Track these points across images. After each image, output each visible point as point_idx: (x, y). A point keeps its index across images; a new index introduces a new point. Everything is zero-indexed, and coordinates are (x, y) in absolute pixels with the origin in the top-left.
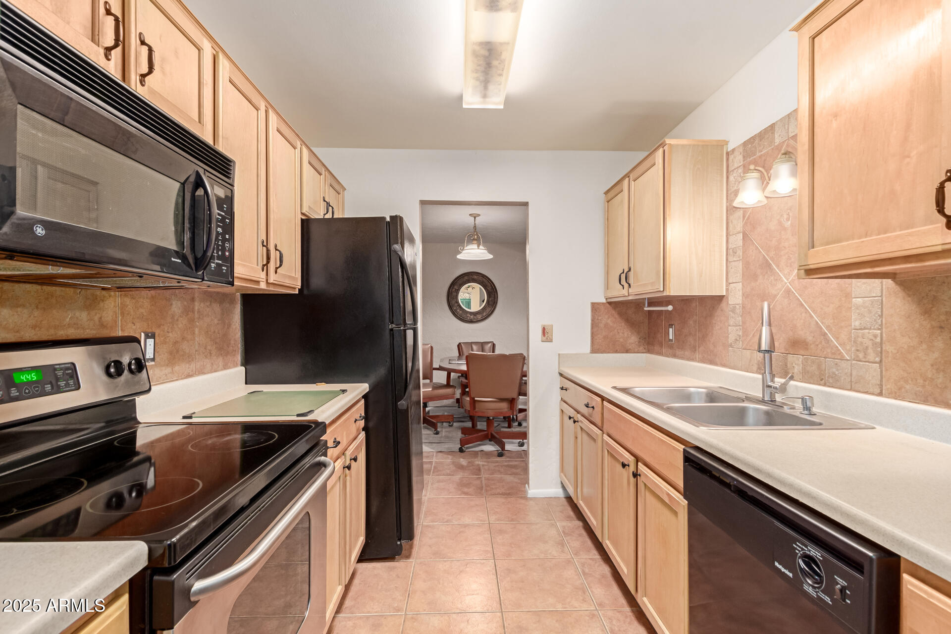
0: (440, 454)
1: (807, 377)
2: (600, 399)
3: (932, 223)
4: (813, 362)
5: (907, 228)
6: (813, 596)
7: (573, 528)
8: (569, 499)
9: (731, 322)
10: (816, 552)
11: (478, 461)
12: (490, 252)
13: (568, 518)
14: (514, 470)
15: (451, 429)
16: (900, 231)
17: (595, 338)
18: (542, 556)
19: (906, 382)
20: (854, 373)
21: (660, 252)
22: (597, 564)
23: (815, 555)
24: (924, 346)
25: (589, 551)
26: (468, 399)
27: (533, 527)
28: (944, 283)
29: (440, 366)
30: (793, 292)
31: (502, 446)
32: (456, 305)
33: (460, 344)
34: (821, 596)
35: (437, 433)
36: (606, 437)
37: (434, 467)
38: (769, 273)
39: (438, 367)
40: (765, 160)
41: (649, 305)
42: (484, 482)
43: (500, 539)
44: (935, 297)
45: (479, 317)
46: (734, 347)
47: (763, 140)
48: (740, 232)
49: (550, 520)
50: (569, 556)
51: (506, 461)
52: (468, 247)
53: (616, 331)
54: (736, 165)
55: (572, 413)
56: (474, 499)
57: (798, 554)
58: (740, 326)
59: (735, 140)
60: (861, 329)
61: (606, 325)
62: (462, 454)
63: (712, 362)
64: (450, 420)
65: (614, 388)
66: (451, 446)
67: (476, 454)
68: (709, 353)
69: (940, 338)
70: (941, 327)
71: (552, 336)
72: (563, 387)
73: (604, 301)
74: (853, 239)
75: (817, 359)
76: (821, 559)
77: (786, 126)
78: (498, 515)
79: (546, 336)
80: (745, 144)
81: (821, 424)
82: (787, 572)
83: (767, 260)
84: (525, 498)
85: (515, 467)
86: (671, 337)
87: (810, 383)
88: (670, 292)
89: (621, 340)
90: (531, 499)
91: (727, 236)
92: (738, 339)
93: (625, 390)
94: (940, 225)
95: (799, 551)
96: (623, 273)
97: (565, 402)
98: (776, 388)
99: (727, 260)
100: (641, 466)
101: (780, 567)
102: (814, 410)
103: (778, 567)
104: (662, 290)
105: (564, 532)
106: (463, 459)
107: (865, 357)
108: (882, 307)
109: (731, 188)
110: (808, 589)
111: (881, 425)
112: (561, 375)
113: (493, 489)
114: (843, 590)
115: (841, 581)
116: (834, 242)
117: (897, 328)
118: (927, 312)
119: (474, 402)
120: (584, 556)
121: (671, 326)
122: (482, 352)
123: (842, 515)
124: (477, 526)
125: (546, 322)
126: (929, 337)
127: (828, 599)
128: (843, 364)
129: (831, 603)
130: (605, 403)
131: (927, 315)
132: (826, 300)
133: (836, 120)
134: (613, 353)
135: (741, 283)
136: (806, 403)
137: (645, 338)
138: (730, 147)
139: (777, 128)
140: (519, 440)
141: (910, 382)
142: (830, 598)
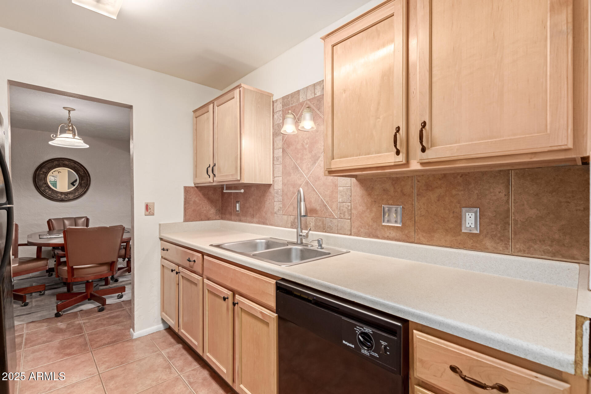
0: (32, 324)
1: (317, 229)
2: (201, 254)
3: (389, 152)
4: (320, 220)
5: (378, 153)
6: (367, 355)
7: (176, 351)
8: (169, 329)
9: (276, 199)
10: (369, 330)
11: (79, 321)
12: (86, 142)
13: (171, 345)
14: (117, 320)
15: (42, 297)
16: (375, 154)
17: (187, 211)
18: (154, 384)
19: (361, 228)
20: (339, 225)
21: (238, 155)
22: (198, 372)
23: (368, 331)
24: (369, 210)
25: (190, 365)
26: (66, 268)
27: (142, 362)
28: (376, 181)
29: (28, 242)
30: (310, 183)
31: (103, 302)
32: (44, 186)
33: (50, 220)
34: (372, 354)
35: (26, 305)
36: (206, 281)
37: (26, 339)
38: (297, 172)
39: (26, 243)
40: (294, 109)
41: (226, 189)
42: (87, 339)
43: (113, 385)
44: (373, 188)
45: (71, 196)
46: (278, 214)
47: (294, 98)
48: (281, 148)
49: (156, 352)
50: (177, 375)
51: (107, 314)
52: (60, 136)
53: (201, 206)
54: (278, 110)
55: (174, 266)
56: (79, 357)
57: (357, 333)
58: (281, 202)
59: (278, 95)
60: (342, 203)
61: (195, 202)
62: (59, 318)
63: (264, 223)
64: (41, 290)
65: (211, 245)
66: (45, 314)
67: (75, 315)
68: (262, 218)
69: (375, 206)
70: (375, 202)
71: (154, 211)
72: (164, 248)
73: (193, 185)
74: (353, 156)
75: (322, 219)
76: (372, 333)
77: (306, 93)
78: (107, 363)
79: (149, 211)
80: (283, 98)
81: (329, 254)
82: (351, 345)
83: (296, 165)
84: (132, 340)
85: (117, 317)
86: (238, 209)
87: (319, 232)
88: (244, 181)
89: (205, 212)
90: (136, 339)
91: (273, 149)
92: (280, 209)
93: (218, 246)
94: (393, 153)
95: (358, 331)
96: (209, 167)
97: (165, 259)
98: (304, 236)
99: (273, 163)
100: (237, 297)
101: (346, 343)
102: (323, 246)
103: (345, 344)
104: (239, 179)
105: (169, 357)
106: (61, 322)
107: (344, 217)
108: (351, 191)
109: (275, 122)
110: (364, 352)
111: (352, 250)
112: (161, 239)
113: (98, 341)
114: (385, 347)
115: (384, 343)
116: (344, 157)
117: (357, 202)
118: (369, 195)
119: (72, 270)
120: (188, 370)
121: (238, 202)
122: (75, 226)
123: (380, 305)
124: (87, 381)
125: (149, 201)
126: (371, 206)
127: (376, 355)
128: (334, 221)
129: (378, 357)
130: (205, 257)
131: (369, 196)
132: (326, 188)
133: (345, 93)
134: (199, 221)
135: (281, 177)
136: (320, 242)
137: (220, 210)
138: (275, 99)
139: (301, 93)
140: (117, 294)
141: (363, 227)
142: (377, 354)
